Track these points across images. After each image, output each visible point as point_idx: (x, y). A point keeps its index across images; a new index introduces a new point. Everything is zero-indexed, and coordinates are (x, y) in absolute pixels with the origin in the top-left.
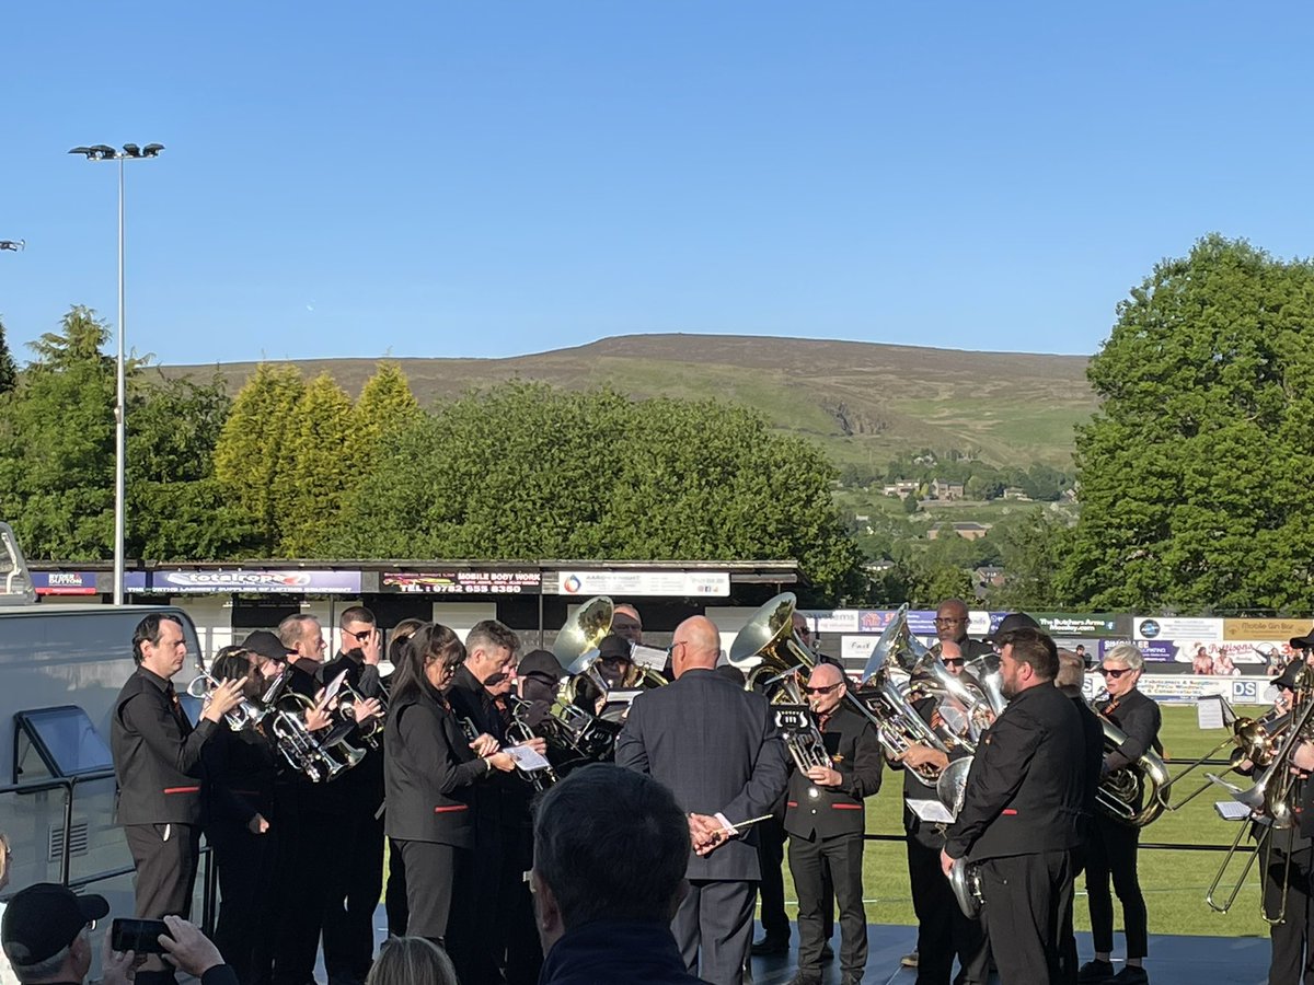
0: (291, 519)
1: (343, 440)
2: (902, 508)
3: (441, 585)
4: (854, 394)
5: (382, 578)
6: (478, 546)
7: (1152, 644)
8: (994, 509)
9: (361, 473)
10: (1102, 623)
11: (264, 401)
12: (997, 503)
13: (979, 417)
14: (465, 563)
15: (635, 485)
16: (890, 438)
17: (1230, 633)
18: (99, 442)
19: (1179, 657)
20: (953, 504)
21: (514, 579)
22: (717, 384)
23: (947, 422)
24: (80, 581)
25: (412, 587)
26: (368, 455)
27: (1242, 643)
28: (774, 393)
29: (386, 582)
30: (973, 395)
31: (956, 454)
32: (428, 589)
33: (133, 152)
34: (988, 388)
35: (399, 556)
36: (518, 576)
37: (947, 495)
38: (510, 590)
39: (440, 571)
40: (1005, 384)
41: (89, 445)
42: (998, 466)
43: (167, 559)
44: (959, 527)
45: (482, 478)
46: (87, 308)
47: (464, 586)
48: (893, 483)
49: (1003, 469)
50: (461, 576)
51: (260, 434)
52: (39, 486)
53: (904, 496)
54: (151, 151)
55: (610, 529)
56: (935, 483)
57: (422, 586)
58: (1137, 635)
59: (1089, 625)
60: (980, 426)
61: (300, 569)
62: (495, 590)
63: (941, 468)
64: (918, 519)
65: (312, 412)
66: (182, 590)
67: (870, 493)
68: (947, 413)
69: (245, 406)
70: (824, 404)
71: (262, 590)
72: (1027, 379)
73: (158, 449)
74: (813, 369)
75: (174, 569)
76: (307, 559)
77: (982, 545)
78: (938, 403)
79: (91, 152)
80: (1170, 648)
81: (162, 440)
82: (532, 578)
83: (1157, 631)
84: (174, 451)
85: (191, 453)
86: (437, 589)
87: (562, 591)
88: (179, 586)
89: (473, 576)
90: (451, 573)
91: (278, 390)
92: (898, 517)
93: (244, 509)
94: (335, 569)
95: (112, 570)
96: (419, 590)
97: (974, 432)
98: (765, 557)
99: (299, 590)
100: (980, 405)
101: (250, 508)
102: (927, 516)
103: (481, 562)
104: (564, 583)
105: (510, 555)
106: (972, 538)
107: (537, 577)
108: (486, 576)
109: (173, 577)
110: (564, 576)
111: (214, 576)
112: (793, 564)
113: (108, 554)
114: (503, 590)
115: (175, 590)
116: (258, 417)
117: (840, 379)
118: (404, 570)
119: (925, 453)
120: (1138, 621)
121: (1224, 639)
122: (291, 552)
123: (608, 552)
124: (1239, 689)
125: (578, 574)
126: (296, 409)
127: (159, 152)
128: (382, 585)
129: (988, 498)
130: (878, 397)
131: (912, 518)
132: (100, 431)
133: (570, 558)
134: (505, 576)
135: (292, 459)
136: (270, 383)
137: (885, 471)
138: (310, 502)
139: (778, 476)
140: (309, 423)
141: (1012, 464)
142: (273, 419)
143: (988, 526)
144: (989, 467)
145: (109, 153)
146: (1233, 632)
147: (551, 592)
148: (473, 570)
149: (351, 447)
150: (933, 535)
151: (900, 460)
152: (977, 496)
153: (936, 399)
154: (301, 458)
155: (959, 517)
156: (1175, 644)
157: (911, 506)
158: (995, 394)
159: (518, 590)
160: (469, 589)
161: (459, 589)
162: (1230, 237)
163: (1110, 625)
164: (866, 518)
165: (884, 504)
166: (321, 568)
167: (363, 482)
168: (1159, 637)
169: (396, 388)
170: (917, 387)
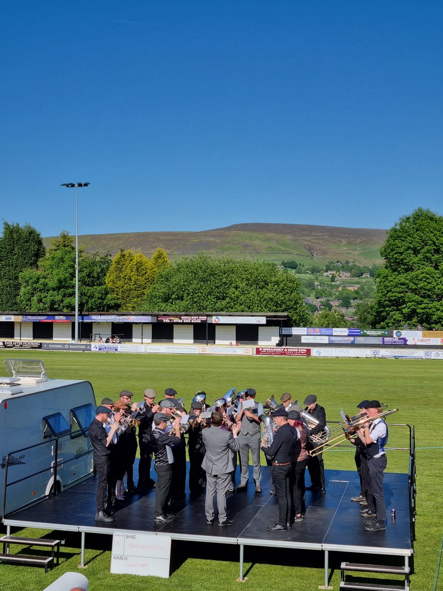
0: (129, 298)
1: (146, 273)
2: (330, 280)
3: (176, 320)
4: (315, 243)
5: (158, 318)
6: (188, 308)
7: (399, 339)
8: (360, 280)
9: (151, 284)
10: (384, 332)
11: (122, 261)
12: (361, 278)
13: (355, 250)
14: (183, 313)
15: (236, 288)
16: (326, 257)
17: (424, 336)
18: (70, 274)
19: (408, 343)
20: (347, 279)
21: (199, 318)
22: (270, 240)
23: (345, 252)
24: (65, 318)
25: (166, 320)
26: (154, 278)
27: (428, 338)
28: (289, 243)
29: (159, 319)
30: (354, 243)
31: (347, 262)
32: (172, 321)
33: (80, 185)
34: (359, 240)
35: (163, 311)
36: (200, 317)
37: (345, 276)
38: (197, 321)
39: (176, 316)
40: (364, 239)
41: (67, 275)
42: (361, 266)
43: (91, 311)
44: (349, 286)
45: (189, 287)
46: (67, 231)
47: (183, 320)
48: (327, 272)
49: (363, 267)
50: (182, 317)
51: (120, 271)
52: (52, 288)
53: (331, 276)
54: (86, 185)
55: (228, 303)
56: (341, 272)
57: (170, 320)
58: (395, 336)
59: (380, 332)
60: (356, 253)
61: (133, 315)
62: (192, 321)
63: (343, 267)
64: (335, 283)
65: (136, 264)
66: (96, 321)
67: (319, 275)
68: (345, 249)
69: (116, 262)
70: (305, 246)
71: (120, 321)
72: (371, 237)
73: (89, 276)
74: (301, 234)
75: (93, 315)
76: (135, 311)
77: (357, 292)
78: (342, 245)
79: (67, 185)
80: (405, 340)
81: (90, 273)
82: (204, 318)
83: (401, 335)
84: (93, 277)
85: (98, 278)
86: (175, 321)
87: (214, 322)
88: (95, 320)
89: (186, 317)
90: (179, 317)
91: (126, 258)
92: (329, 283)
93: (115, 295)
94: (143, 315)
95: (74, 315)
96: (169, 321)
97: (353, 255)
98: (276, 311)
99: (132, 321)
100: (356, 246)
101: (117, 294)
102: (338, 283)
103: (188, 313)
104: (214, 320)
105: (197, 311)
106: (353, 290)
107: (206, 317)
108: (190, 317)
109: (93, 317)
110: (214, 318)
111: (106, 317)
112: (285, 314)
113: (73, 309)
114: (195, 321)
115: (94, 321)
116: (119, 266)
117: (310, 238)
118: (164, 315)
119: (338, 262)
120: (395, 332)
121: (423, 337)
122: (129, 308)
123: (228, 310)
124: (426, 354)
125: (218, 317)
126: (131, 263)
127: (89, 185)
128: (157, 320)
129: (358, 277)
130: (322, 244)
131: (333, 283)
132: (71, 270)
133: (216, 311)
134: (196, 317)
135: (130, 279)
136: (124, 255)
137: (324, 268)
138: (136, 293)
139: (282, 285)
140: (135, 268)
141: (366, 265)
142: (124, 267)
143: (358, 286)
144: (359, 267)
145: (73, 186)
146: (425, 335)
147: (210, 322)
148: (186, 315)
149: (148, 276)
150: (340, 289)
151: (330, 264)
152: (354, 276)
153: (341, 244)
154: (133, 279)
155: (349, 283)
156: (407, 339)
157: (333, 279)
158: (361, 243)
159: (200, 321)
160: (185, 321)
161: (182, 321)
162: (425, 208)
163: (386, 333)
164: (318, 283)
165: (324, 279)
166: (139, 315)
167: (152, 287)
168: (401, 337)
169: (163, 256)
170: (335, 240)
